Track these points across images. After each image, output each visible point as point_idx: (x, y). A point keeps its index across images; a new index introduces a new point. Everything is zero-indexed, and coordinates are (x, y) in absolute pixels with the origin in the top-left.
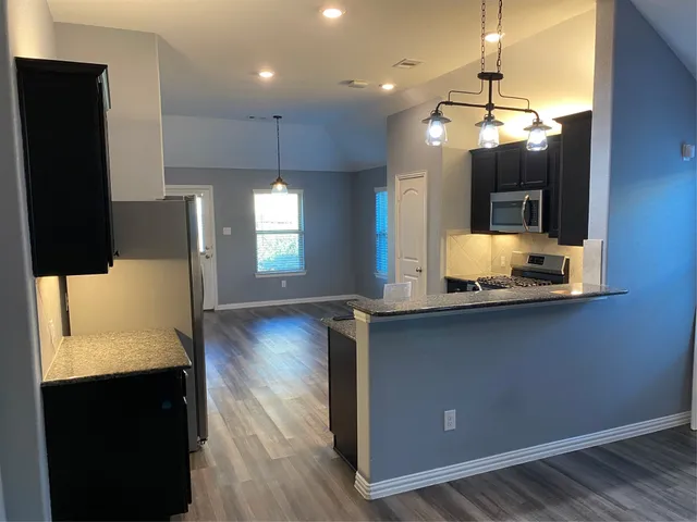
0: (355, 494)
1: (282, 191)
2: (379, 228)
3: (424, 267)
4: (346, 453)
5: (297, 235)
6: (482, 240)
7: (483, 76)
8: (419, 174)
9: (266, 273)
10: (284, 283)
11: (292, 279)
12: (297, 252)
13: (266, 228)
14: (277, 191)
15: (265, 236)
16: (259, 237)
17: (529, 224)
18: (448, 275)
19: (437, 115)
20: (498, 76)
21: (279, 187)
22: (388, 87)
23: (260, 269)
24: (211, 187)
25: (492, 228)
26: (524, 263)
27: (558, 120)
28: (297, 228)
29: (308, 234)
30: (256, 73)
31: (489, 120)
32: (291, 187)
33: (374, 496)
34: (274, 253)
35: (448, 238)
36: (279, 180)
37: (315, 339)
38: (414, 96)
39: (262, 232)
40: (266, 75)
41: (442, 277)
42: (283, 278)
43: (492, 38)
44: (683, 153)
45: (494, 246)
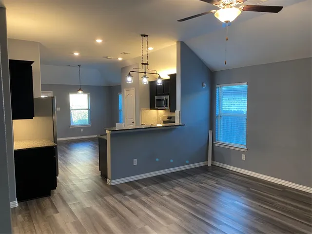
0: (107, 185)
1: (81, 94)
2: (120, 109)
3: (135, 121)
4: (104, 176)
5: (87, 111)
6: (154, 112)
7: (142, 64)
8: (132, 89)
9: (74, 126)
10: (82, 130)
11: (85, 128)
12: (87, 118)
14: (79, 94)
16: (71, 112)
17: (166, 106)
18: (142, 123)
19: (129, 75)
20: (148, 64)
21: (80, 92)
22: (120, 59)
23: (72, 124)
24: (52, 92)
26: (166, 119)
27: (169, 75)
28: (87, 108)
29: (92, 111)
30: (73, 53)
31: (145, 76)
32: (85, 92)
33: (112, 184)
34: (77, 119)
35: (142, 111)
36: (80, 89)
37: (95, 149)
38: (130, 62)
39: (73, 110)
40: (76, 54)
41: (140, 124)
42: (82, 128)
43: (150, 49)
44: (203, 85)
45: (158, 114)
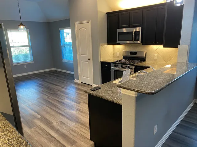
1: (23, 29)
3: (91, 58)
5: (28, 47)
8: (87, 21)
9: (17, 63)
10: (25, 67)
11: (28, 65)
13: (15, 45)
14: (20, 29)
15: (15, 48)
16: (12, 49)
17: (135, 40)
18: (102, 60)
21: (22, 27)
23: (14, 62)
25: (118, 42)
28: (28, 44)
29: (32, 47)
35: (101, 46)
36: (21, 24)
39: (13, 47)
41: (99, 61)
42: (25, 65)
45: (114, 48)
